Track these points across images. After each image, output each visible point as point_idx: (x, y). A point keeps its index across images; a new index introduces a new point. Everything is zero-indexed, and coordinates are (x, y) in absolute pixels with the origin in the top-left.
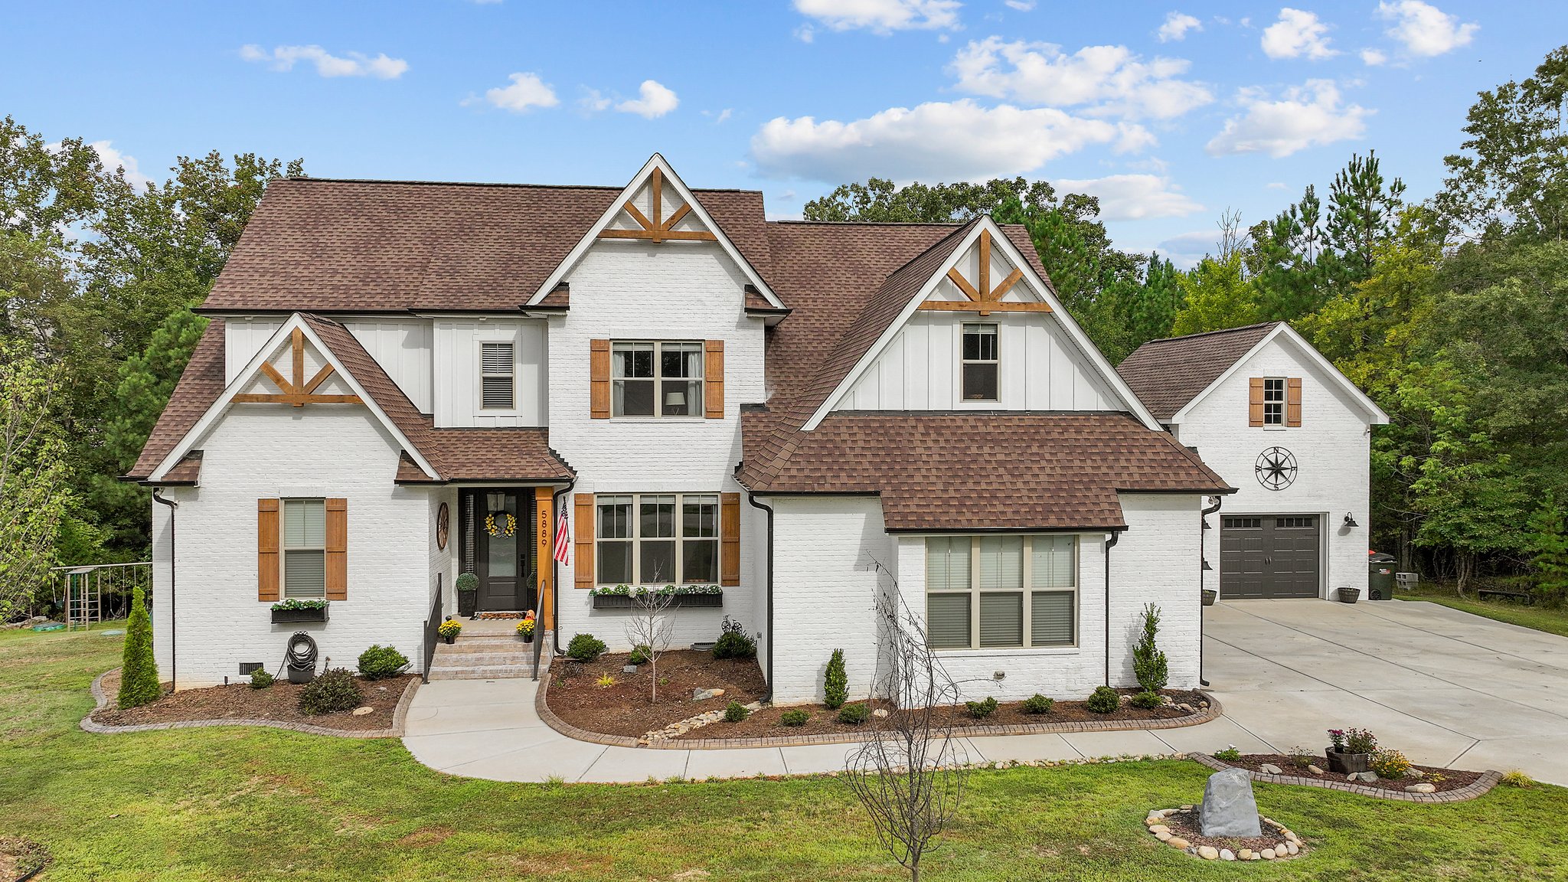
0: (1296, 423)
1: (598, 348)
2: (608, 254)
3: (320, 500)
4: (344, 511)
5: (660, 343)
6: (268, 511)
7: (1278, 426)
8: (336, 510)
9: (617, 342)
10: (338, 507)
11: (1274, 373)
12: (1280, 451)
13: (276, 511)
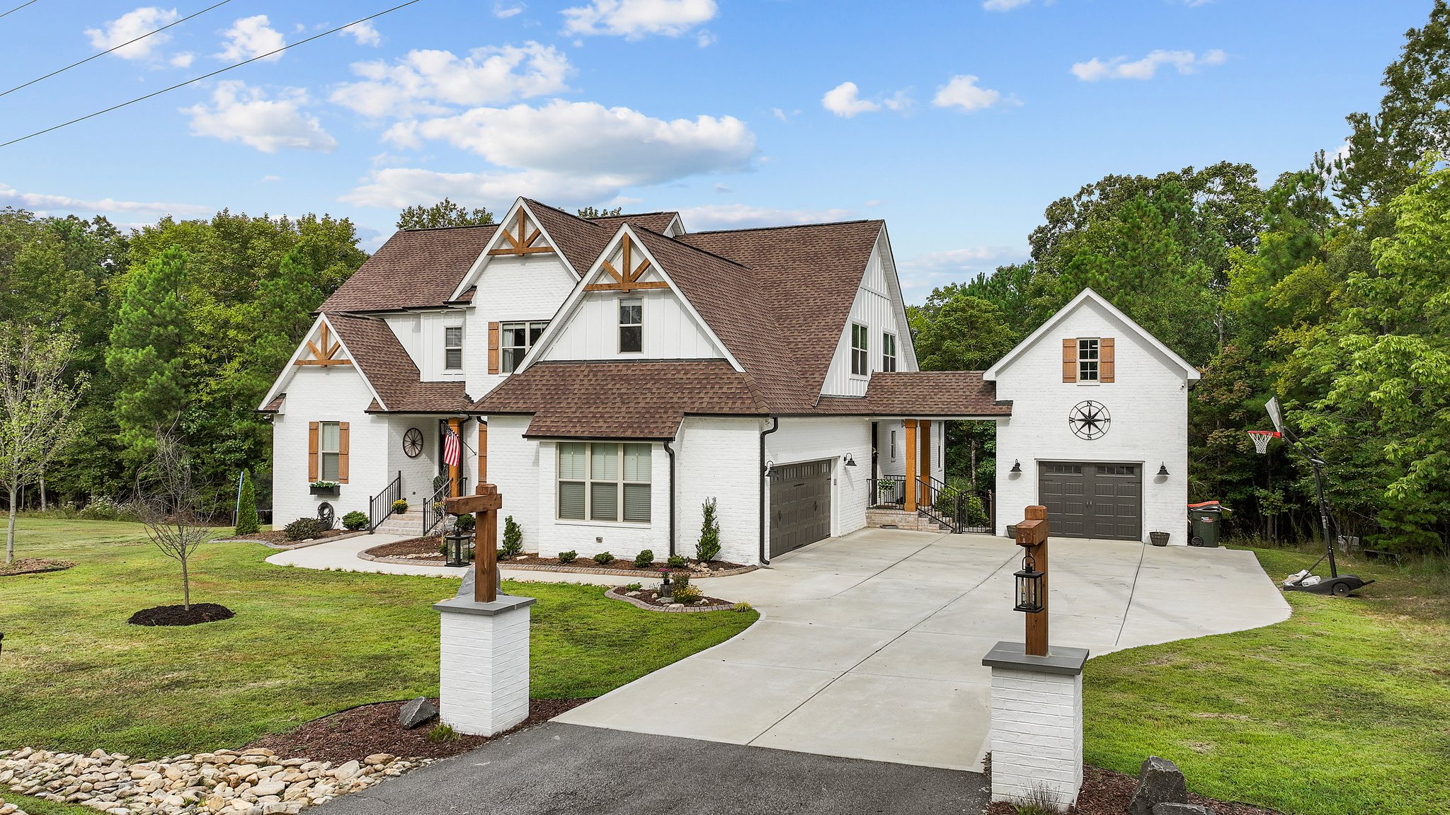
0: (1110, 379)
1: (493, 327)
2: (498, 266)
3: (337, 423)
4: (348, 429)
5: (529, 323)
6: (313, 428)
7: (1093, 382)
8: (344, 428)
9: (505, 323)
10: (345, 427)
11: (1088, 334)
12: (1093, 404)
13: (317, 429)
